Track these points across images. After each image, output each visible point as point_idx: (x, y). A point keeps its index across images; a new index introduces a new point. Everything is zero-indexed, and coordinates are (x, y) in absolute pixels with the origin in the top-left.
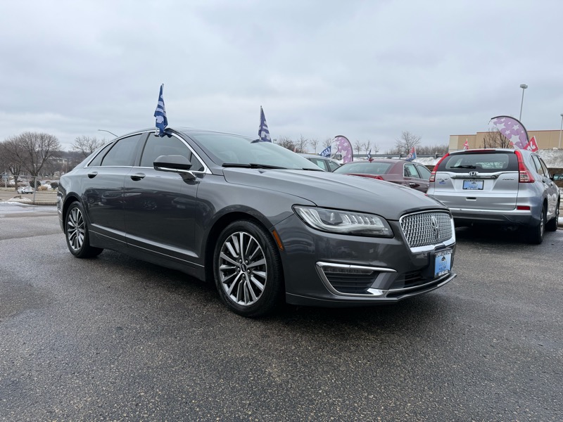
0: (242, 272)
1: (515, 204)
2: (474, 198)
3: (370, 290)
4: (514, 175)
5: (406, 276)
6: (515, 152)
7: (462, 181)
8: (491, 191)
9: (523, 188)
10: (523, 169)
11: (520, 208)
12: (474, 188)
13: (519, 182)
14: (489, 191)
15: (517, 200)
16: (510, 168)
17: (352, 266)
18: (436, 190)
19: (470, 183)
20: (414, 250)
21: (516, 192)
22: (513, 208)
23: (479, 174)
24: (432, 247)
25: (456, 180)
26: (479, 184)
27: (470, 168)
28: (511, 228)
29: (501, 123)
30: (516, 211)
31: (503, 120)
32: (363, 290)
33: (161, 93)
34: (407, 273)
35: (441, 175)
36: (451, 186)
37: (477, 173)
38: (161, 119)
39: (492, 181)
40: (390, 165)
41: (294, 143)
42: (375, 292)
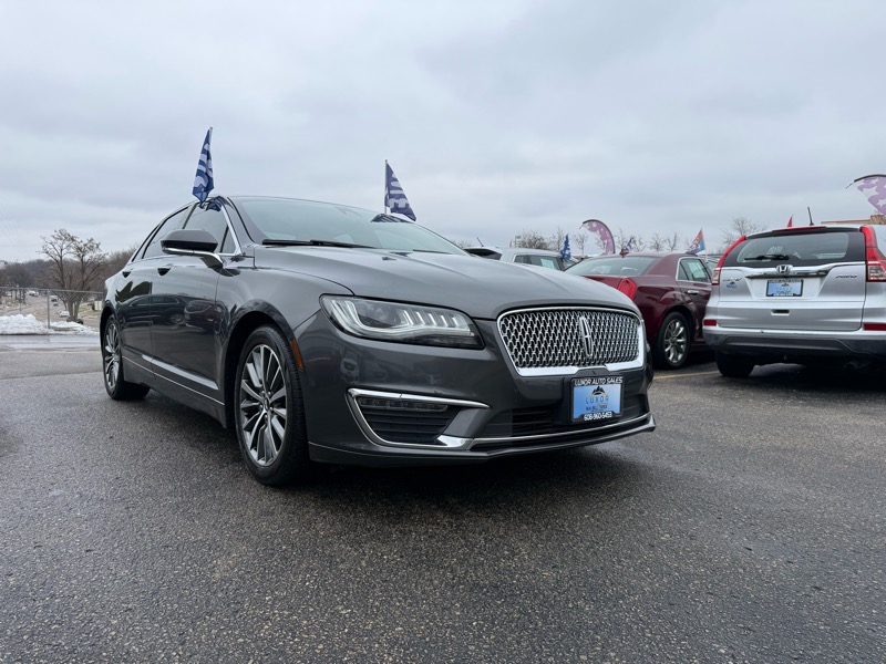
0: (264, 411)
1: (859, 320)
2: (786, 311)
3: (441, 438)
4: (858, 269)
5: (514, 417)
6: (861, 230)
7: (765, 282)
8: (815, 298)
9: (877, 291)
10: (874, 259)
11: (868, 327)
12: (786, 294)
13: (867, 280)
14: (812, 298)
15: (864, 312)
16: (851, 256)
17: (405, 396)
18: (722, 299)
19: (778, 285)
20: (525, 372)
21: (862, 298)
22: (856, 327)
23: (793, 269)
24: (572, 370)
25: (755, 281)
26: (795, 286)
27: (779, 259)
28: (854, 364)
29: (872, 186)
30: (862, 333)
31: (874, 181)
32: (431, 438)
33: (207, 141)
34: (514, 411)
35: (730, 273)
36: (745, 291)
37: (790, 266)
38: (203, 182)
39: (817, 281)
40: (651, 260)
41: (546, 241)
42: (451, 442)
